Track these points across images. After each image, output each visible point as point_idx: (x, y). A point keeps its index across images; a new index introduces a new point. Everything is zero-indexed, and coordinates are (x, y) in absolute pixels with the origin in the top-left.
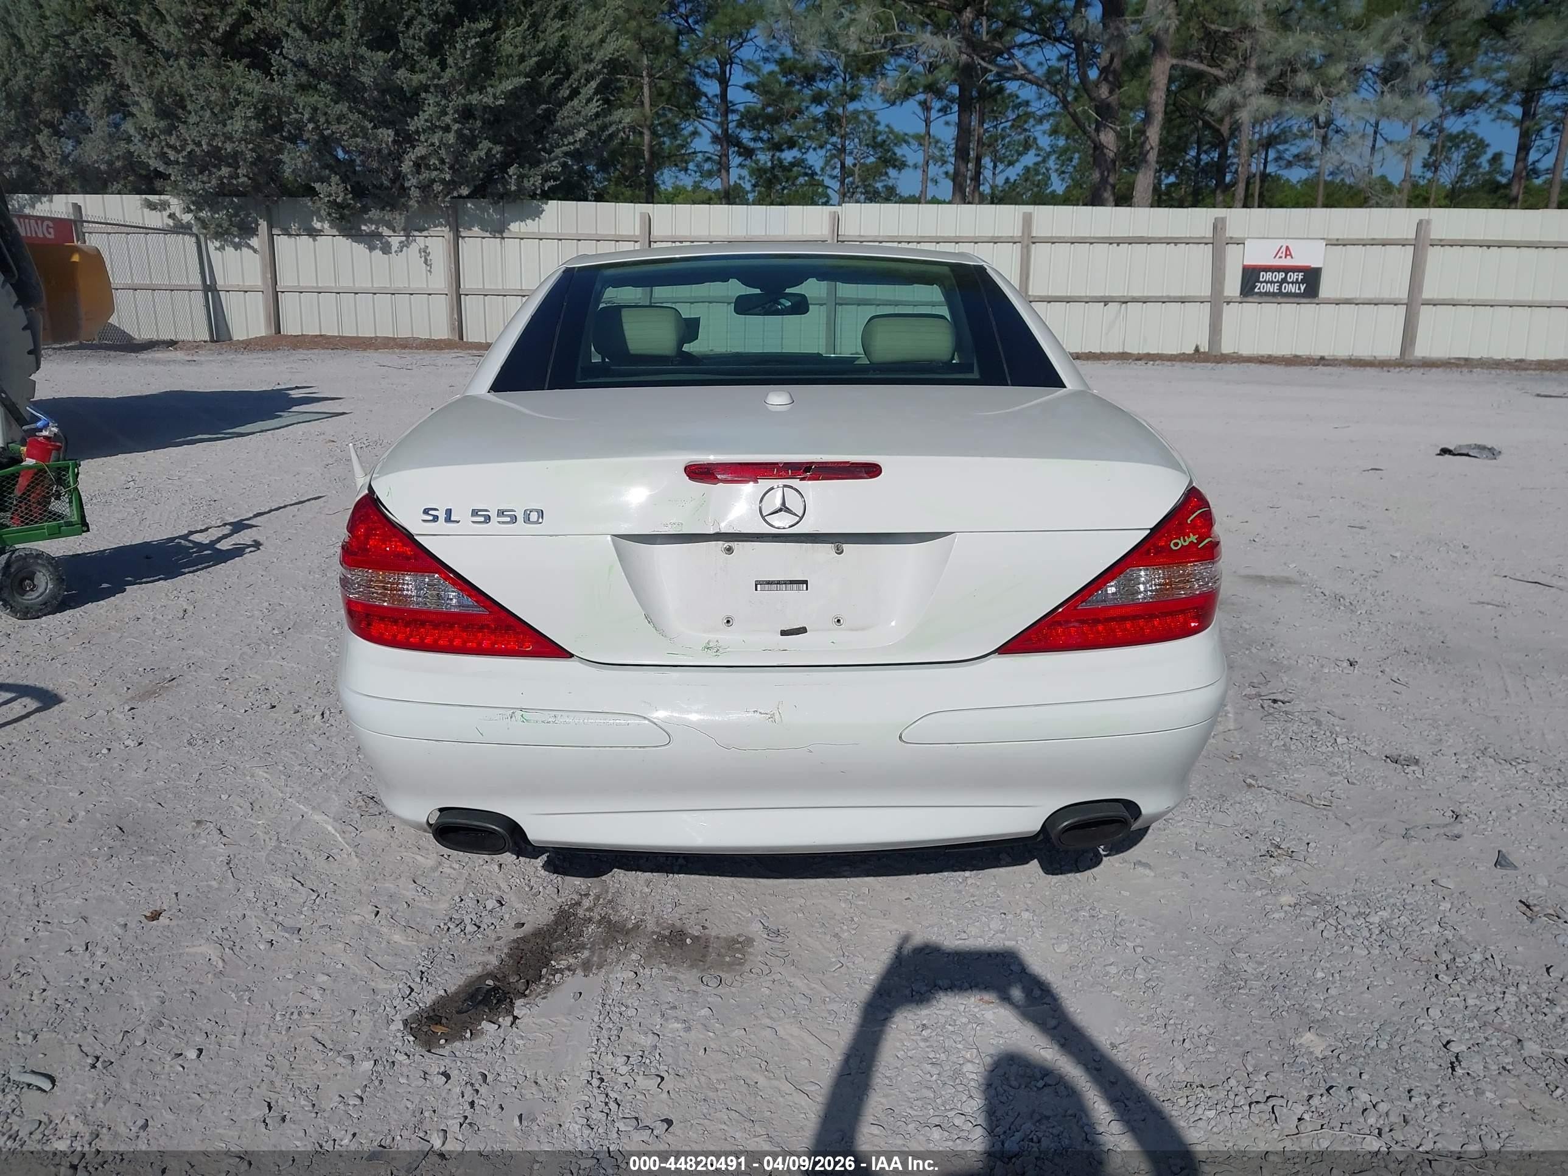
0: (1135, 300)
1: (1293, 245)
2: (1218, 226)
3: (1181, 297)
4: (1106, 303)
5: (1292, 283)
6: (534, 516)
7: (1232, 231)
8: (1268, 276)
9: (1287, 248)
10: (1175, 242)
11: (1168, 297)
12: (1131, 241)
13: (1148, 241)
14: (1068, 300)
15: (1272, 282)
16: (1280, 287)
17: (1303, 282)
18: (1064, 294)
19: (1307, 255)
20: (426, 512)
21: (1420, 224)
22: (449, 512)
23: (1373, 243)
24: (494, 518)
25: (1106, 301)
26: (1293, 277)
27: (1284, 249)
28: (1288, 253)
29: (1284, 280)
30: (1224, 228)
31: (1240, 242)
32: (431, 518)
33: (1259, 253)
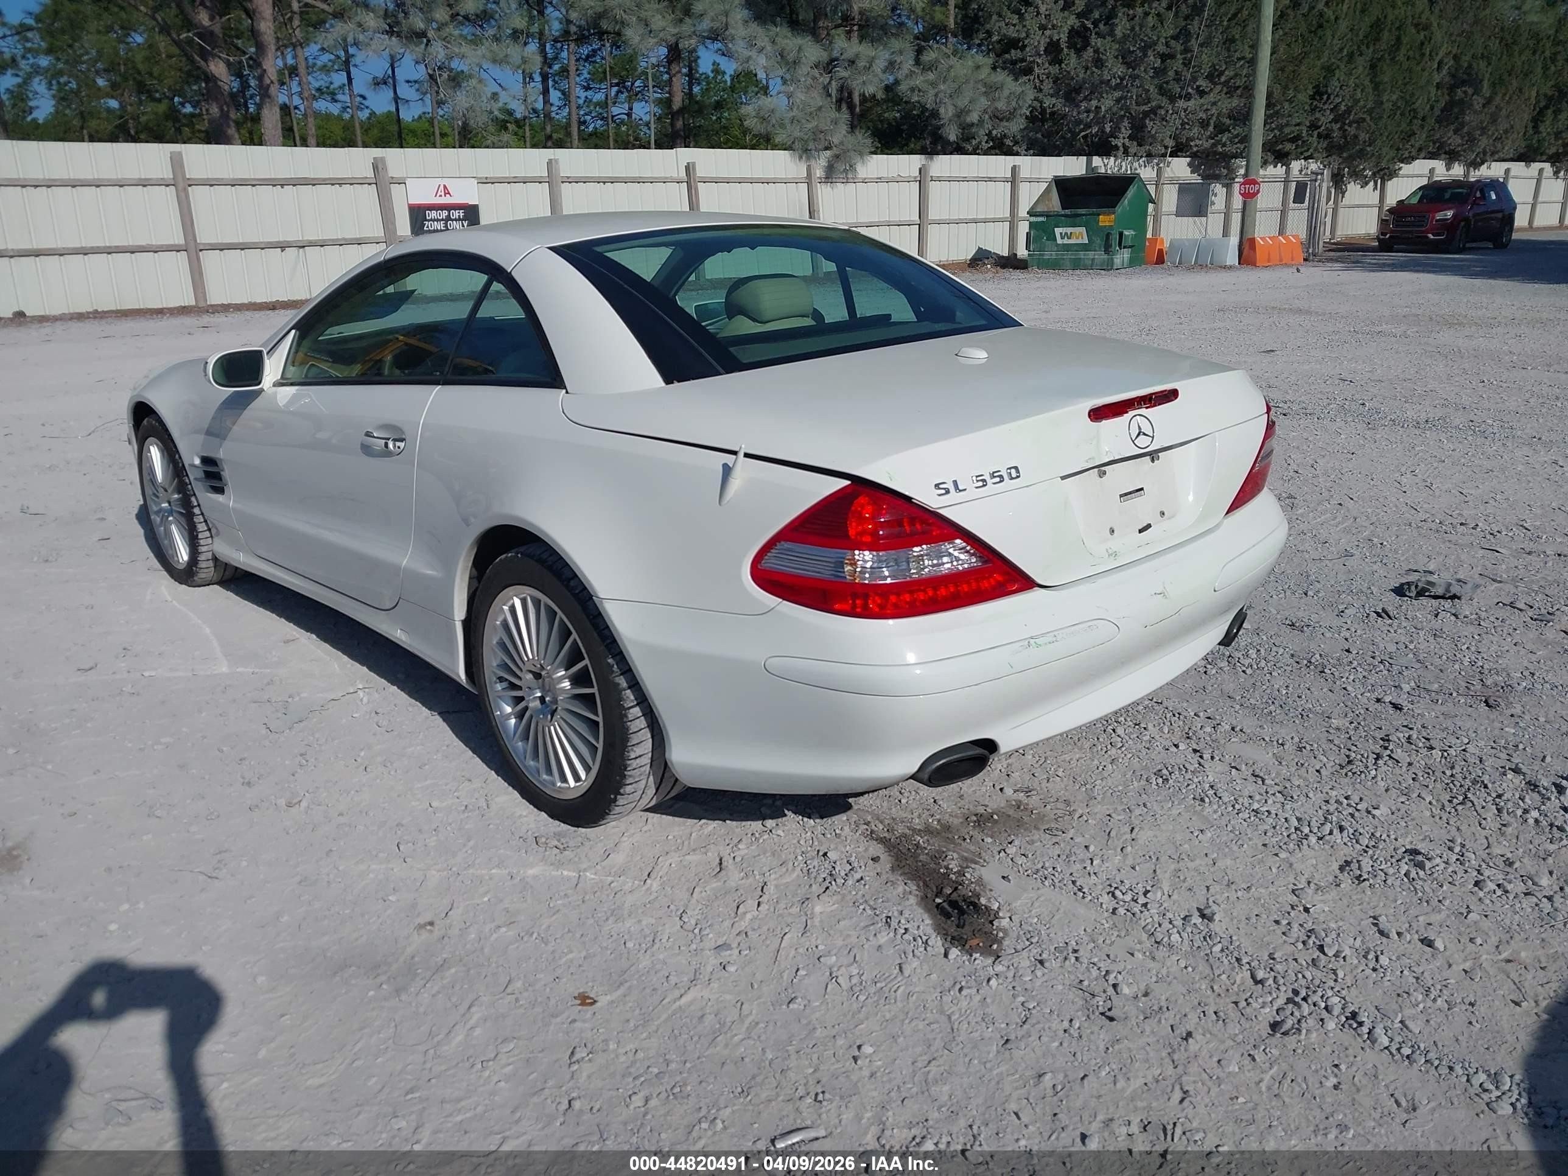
0: (312, 244)
1: (451, 185)
2: (378, 166)
3: (357, 239)
4: (283, 248)
5: (456, 220)
6: (1014, 473)
7: (393, 171)
8: (433, 214)
9: (445, 187)
10: (340, 182)
11: (344, 239)
12: (295, 183)
13: (313, 183)
14: (243, 247)
15: (438, 220)
16: (446, 224)
17: (464, 219)
18: (236, 241)
19: (465, 193)
20: (937, 486)
21: (550, 163)
22: (955, 483)
23: (515, 181)
24: (990, 481)
25: (283, 246)
26: (456, 214)
27: (442, 188)
28: (447, 192)
29: (448, 218)
30: (385, 168)
31: (402, 182)
32: (943, 491)
33: (423, 193)
